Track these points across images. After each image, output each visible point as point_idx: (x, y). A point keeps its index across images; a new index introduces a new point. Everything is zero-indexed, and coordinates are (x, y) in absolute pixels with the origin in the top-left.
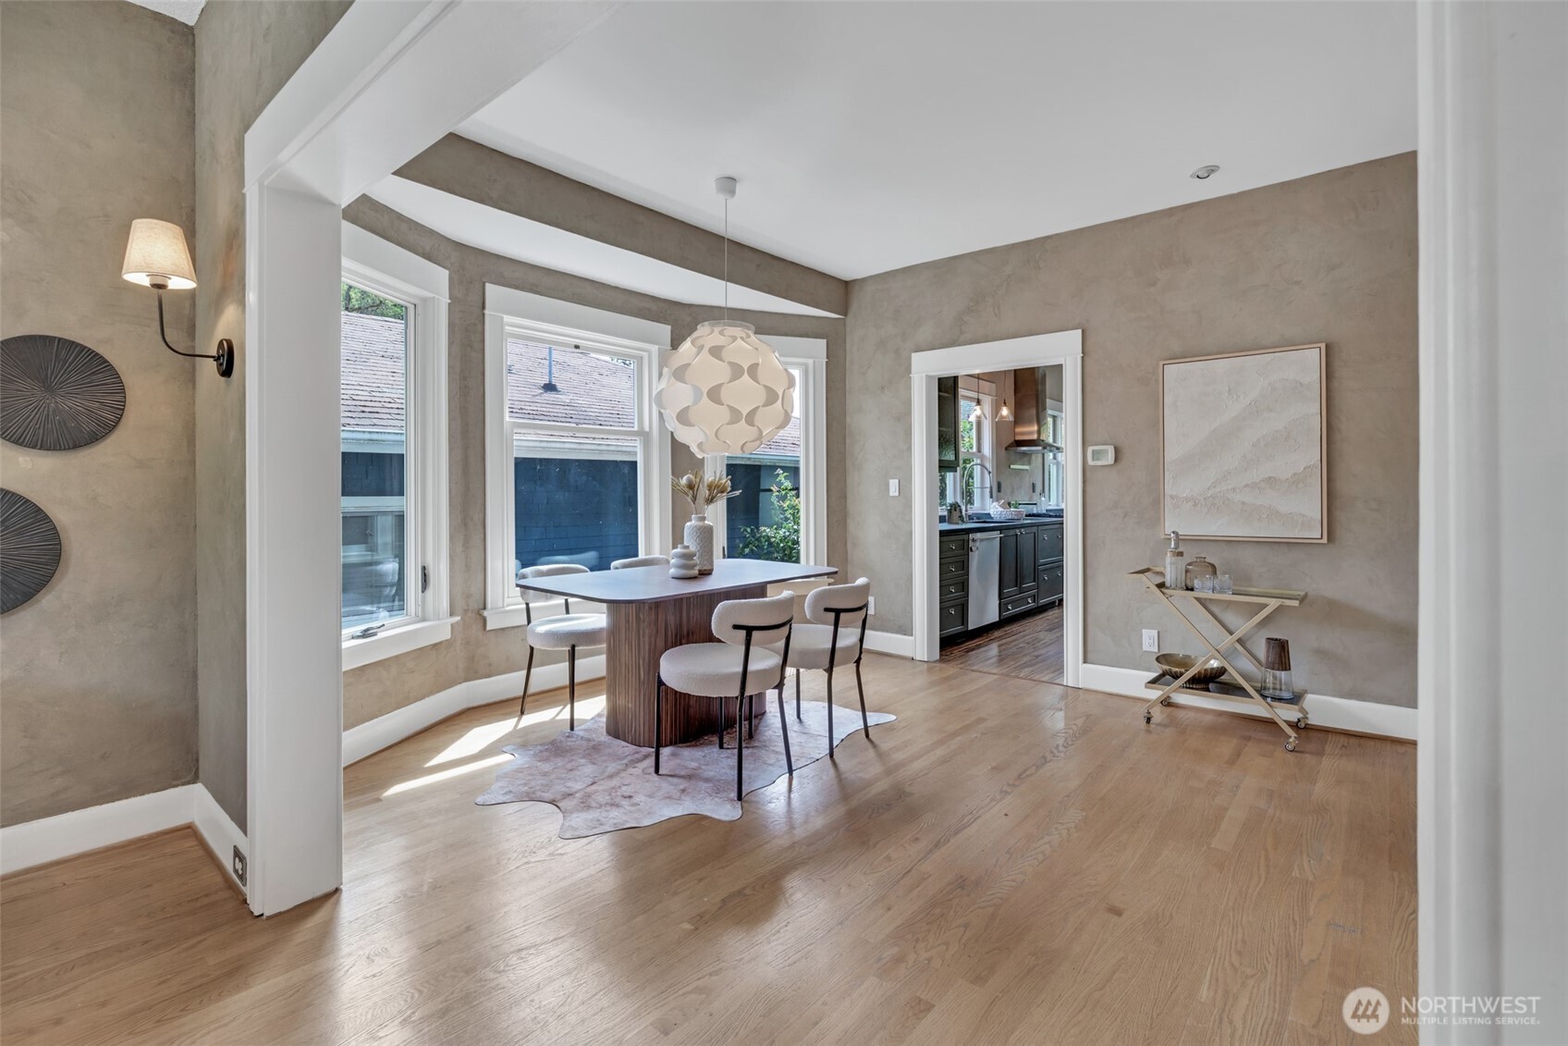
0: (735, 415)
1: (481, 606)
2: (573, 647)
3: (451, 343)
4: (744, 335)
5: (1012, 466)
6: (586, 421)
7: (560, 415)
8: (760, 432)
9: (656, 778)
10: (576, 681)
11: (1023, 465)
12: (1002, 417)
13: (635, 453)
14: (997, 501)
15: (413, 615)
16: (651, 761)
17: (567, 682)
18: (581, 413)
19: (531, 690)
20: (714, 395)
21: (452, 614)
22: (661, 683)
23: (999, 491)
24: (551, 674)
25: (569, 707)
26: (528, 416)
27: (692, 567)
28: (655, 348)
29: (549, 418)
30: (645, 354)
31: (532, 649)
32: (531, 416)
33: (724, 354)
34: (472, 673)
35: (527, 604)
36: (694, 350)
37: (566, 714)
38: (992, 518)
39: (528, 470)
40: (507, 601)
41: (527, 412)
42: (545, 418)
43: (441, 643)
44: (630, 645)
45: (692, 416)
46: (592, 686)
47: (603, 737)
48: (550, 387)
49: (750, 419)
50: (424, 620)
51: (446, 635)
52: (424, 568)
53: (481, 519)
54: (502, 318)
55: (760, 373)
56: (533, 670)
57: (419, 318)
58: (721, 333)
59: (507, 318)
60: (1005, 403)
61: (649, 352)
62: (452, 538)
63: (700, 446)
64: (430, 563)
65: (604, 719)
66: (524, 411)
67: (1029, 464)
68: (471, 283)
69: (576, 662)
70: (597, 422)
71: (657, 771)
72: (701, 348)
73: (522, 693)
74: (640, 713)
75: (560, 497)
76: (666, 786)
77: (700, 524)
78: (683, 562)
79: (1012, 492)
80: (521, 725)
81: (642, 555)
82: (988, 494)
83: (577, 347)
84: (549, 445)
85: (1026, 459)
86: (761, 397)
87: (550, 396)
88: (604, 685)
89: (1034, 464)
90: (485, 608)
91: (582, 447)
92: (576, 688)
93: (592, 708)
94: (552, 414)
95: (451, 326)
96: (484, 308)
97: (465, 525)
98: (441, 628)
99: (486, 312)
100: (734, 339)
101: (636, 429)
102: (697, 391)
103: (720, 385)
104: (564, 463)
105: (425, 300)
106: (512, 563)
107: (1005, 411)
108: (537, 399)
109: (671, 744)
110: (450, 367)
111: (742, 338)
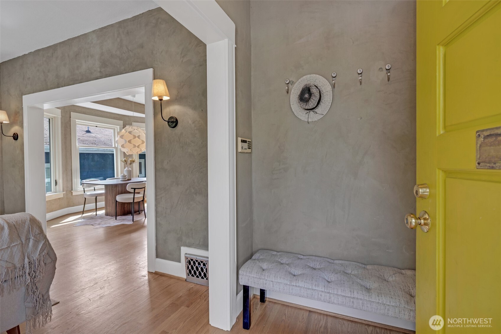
0: (135, 146)
1: (71, 190)
2: (96, 197)
3: (62, 127)
4: (137, 129)
6: (100, 142)
7: (92, 140)
8: (141, 149)
9: (116, 220)
10: (97, 208)
13: (113, 151)
15: (53, 191)
16: (115, 218)
17: (95, 208)
18: (99, 140)
19: (85, 210)
20: (130, 142)
21: (63, 192)
22: (116, 201)
24: (90, 206)
25: (95, 212)
26: (82, 141)
27: (126, 178)
28: (118, 127)
29: (88, 141)
30: (116, 128)
31: (85, 198)
32: (83, 141)
33: (132, 133)
34: (69, 206)
35: (84, 189)
36: (125, 132)
37: (95, 213)
39: (83, 156)
40: (78, 189)
41: (81, 139)
42: (87, 141)
43: (60, 198)
44: (110, 195)
45: (125, 146)
46: (101, 209)
47: (104, 216)
48: (88, 132)
49: (138, 147)
50: (56, 193)
51: (62, 196)
52: (56, 180)
53: (71, 168)
54: (75, 120)
55: (140, 137)
56: (86, 205)
57: (53, 121)
58: (132, 128)
59: (77, 120)
61: (117, 128)
62: (63, 173)
63: (127, 152)
64: (57, 179)
65: (104, 213)
66: (80, 139)
68: (67, 112)
69: (97, 203)
70: (104, 142)
71: (116, 219)
72: (126, 131)
73: (83, 211)
74: (112, 210)
75: (92, 163)
76: (117, 221)
77: (128, 169)
78: (123, 177)
80: (83, 216)
81: (116, 177)
83: (96, 126)
84: (89, 149)
86: (141, 142)
87: (88, 134)
88: (104, 208)
90: (72, 190)
91: (99, 150)
92: (97, 209)
93: (102, 212)
94: (89, 140)
95: (62, 123)
96: (70, 118)
97: (66, 170)
98: (61, 195)
99: (71, 119)
100: (135, 129)
101: (113, 146)
102: (126, 141)
103: (131, 139)
104: (93, 154)
105: (55, 117)
106: (79, 180)
108: (84, 135)
109: (120, 216)
110: (62, 133)
111: (136, 129)
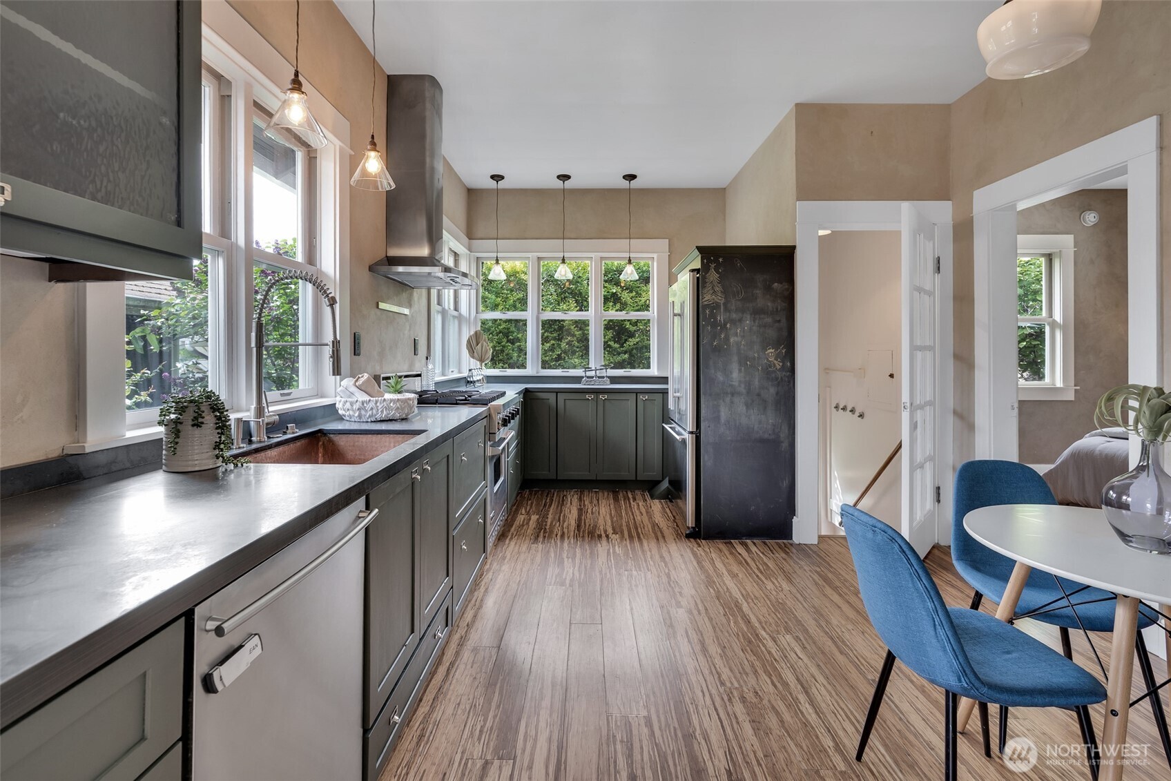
5: (382, 305)
11: (400, 305)
12: (365, 173)
14: (353, 375)
23: (356, 351)
38: (341, 418)
60: (373, 144)
67: (410, 305)
79: (382, 355)
82: (328, 364)
85: (405, 296)
89: (416, 307)
107: (374, 164)
